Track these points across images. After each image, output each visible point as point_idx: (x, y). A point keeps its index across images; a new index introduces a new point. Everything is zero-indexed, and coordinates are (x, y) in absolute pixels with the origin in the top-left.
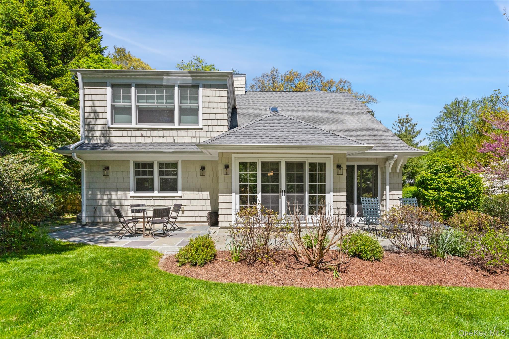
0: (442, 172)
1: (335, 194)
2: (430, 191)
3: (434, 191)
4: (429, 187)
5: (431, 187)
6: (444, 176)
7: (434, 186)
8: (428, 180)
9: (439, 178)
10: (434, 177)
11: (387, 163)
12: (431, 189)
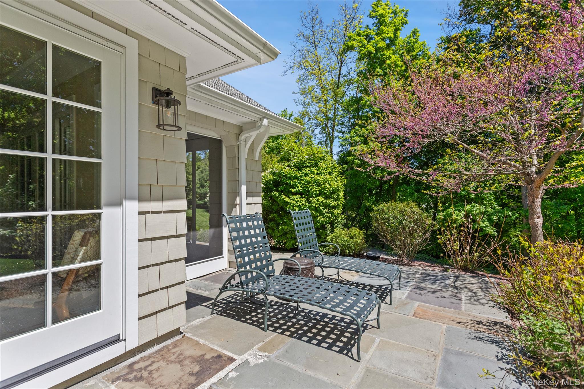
0: (307, 167)
1: (146, 206)
2: (295, 197)
3: (300, 196)
4: (293, 190)
5: (295, 190)
6: (311, 172)
7: (299, 188)
8: (290, 178)
9: (306, 175)
10: (299, 174)
11: (243, 137)
12: (295, 194)
